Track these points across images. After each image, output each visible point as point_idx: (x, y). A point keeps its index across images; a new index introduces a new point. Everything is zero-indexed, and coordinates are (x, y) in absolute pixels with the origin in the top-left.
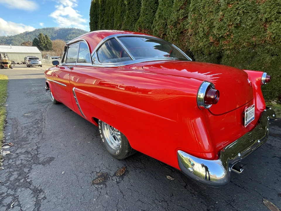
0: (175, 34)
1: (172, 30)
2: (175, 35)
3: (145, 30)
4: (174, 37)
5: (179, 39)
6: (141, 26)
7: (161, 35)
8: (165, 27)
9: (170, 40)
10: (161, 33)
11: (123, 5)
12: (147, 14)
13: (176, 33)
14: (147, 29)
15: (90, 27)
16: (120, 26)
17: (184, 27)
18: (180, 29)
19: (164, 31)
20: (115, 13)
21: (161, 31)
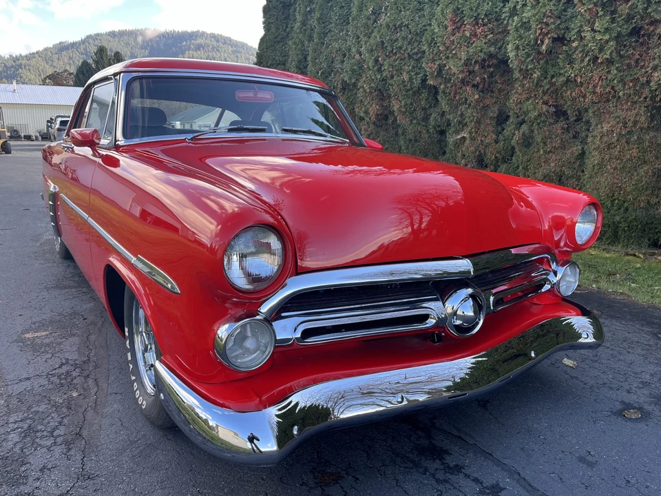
0: (607, 37)
1: (594, 23)
2: (607, 42)
3: (477, 24)
4: (601, 50)
5: (621, 56)
6: (458, 9)
7: (542, 42)
8: (565, 10)
9: (583, 61)
10: (546, 34)
13: (610, 35)
14: (483, 19)
16: (374, 13)
17: (646, 9)
18: (629, 18)
19: (558, 27)
21: (547, 24)
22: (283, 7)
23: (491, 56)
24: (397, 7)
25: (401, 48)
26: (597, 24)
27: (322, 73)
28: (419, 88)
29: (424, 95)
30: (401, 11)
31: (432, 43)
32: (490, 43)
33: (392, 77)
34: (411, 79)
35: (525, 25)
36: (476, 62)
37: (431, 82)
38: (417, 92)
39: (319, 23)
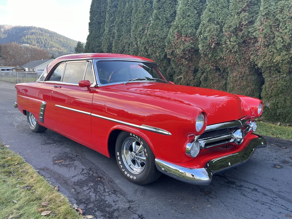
0: (235, 44)
1: (230, 39)
2: (235, 45)
3: (187, 36)
4: (233, 48)
5: (240, 50)
6: (179, 31)
7: (212, 45)
8: (219, 34)
9: (226, 51)
10: (213, 42)
11: (148, 2)
12: (189, 16)
13: (236, 43)
14: (189, 35)
15: (89, 29)
16: (142, 29)
17: (248, 34)
18: (242, 37)
19: (217, 40)
20: (133, 11)
21: (214, 38)
22: (98, 23)
23: (192, 48)
24: (153, 28)
25: (156, 44)
26: (231, 39)
27: (120, 52)
28: (163, 59)
29: (165, 61)
30: (154, 29)
31: (169, 42)
32: (192, 44)
33: (152, 54)
34: (160, 55)
35: (206, 38)
36: (187, 50)
37: (168, 57)
38: (162, 60)
39: (118, 32)
